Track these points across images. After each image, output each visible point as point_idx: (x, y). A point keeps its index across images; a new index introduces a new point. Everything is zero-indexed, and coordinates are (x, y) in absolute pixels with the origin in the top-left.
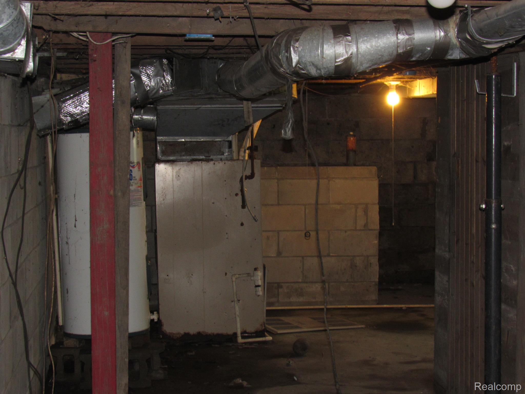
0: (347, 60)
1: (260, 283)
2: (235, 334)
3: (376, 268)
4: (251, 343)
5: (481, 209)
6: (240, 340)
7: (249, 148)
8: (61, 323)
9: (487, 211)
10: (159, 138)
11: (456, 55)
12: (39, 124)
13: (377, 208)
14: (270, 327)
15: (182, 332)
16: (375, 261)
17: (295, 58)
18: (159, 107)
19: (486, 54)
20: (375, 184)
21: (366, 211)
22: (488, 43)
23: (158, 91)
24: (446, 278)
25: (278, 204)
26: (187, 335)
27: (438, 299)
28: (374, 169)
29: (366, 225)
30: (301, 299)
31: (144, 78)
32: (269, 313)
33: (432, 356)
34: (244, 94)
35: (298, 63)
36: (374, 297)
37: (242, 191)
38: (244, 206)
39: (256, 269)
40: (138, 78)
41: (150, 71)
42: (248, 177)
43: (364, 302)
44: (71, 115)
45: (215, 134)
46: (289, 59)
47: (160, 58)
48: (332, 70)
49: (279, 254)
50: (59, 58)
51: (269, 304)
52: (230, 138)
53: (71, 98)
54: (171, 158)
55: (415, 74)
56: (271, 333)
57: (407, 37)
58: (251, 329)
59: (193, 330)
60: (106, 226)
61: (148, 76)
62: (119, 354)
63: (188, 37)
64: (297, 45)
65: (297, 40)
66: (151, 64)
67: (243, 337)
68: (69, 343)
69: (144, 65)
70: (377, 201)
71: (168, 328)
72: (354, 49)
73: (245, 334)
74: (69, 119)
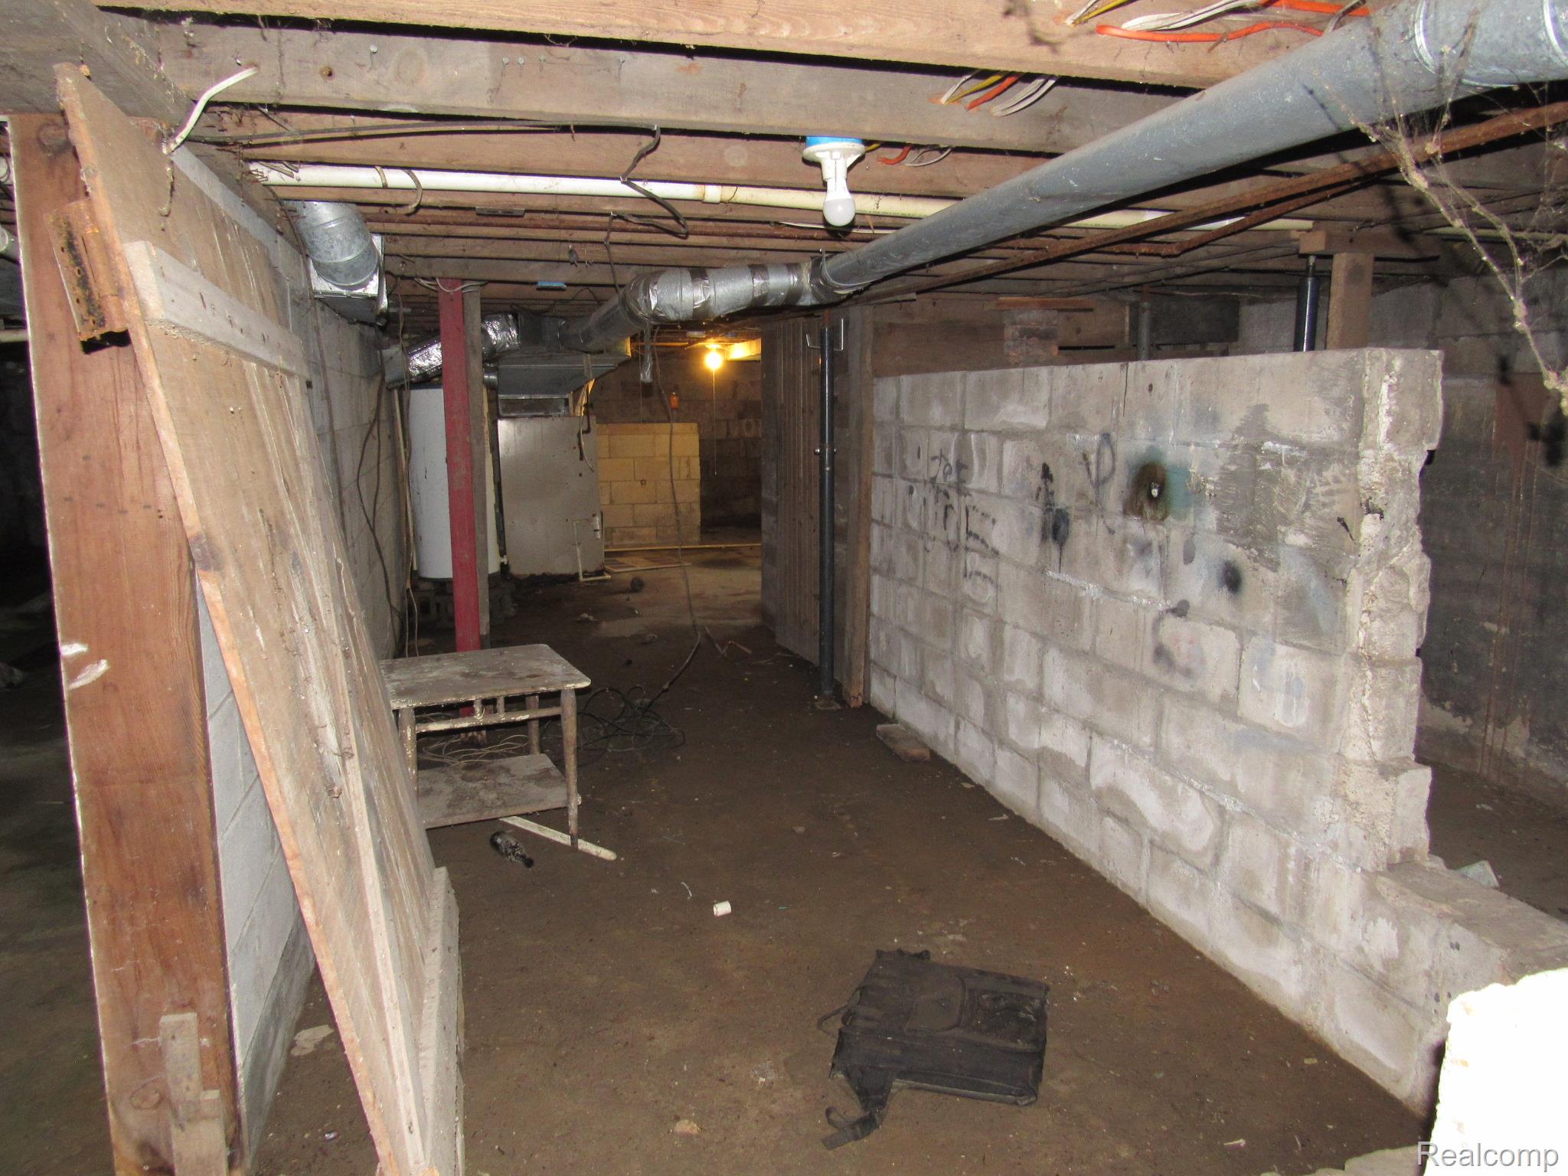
0: (705, 304)
1: (598, 527)
2: (577, 575)
3: (698, 513)
4: (592, 582)
5: (816, 453)
6: (581, 579)
7: (586, 405)
8: (415, 568)
9: (822, 455)
10: (501, 396)
11: (807, 300)
12: (388, 378)
13: (698, 460)
14: (607, 567)
15: (528, 573)
16: (697, 507)
17: (654, 302)
18: (501, 366)
19: (836, 300)
20: (696, 438)
21: (688, 463)
22: (841, 288)
23: (504, 346)
24: (772, 519)
25: (610, 457)
26: (533, 576)
27: (765, 538)
28: (695, 425)
29: (688, 475)
30: (633, 542)
31: (491, 332)
32: (607, 554)
33: (759, 588)
34: (590, 346)
35: (657, 305)
36: (697, 538)
37: (580, 444)
38: (582, 457)
39: (594, 515)
40: (484, 332)
41: (496, 325)
42: (584, 432)
43: (689, 543)
44: (420, 368)
45: (553, 393)
46: (648, 303)
47: (506, 313)
48: (690, 313)
49: (612, 502)
50: (405, 315)
51: (606, 547)
52: (567, 396)
53: (418, 352)
54: (513, 415)
55: (736, 335)
56: (609, 573)
57: (762, 282)
58: (592, 569)
59: (538, 572)
60: (463, 472)
61: (494, 330)
62: (480, 594)
63: (540, 284)
64: (655, 288)
65: (655, 283)
66: (497, 319)
67: (584, 577)
68: (424, 586)
69: (490, 320)
70: (698, 453)
71: (515, 570)
72: (711, 293)
73: (586, 574)
74: (418, 372)
